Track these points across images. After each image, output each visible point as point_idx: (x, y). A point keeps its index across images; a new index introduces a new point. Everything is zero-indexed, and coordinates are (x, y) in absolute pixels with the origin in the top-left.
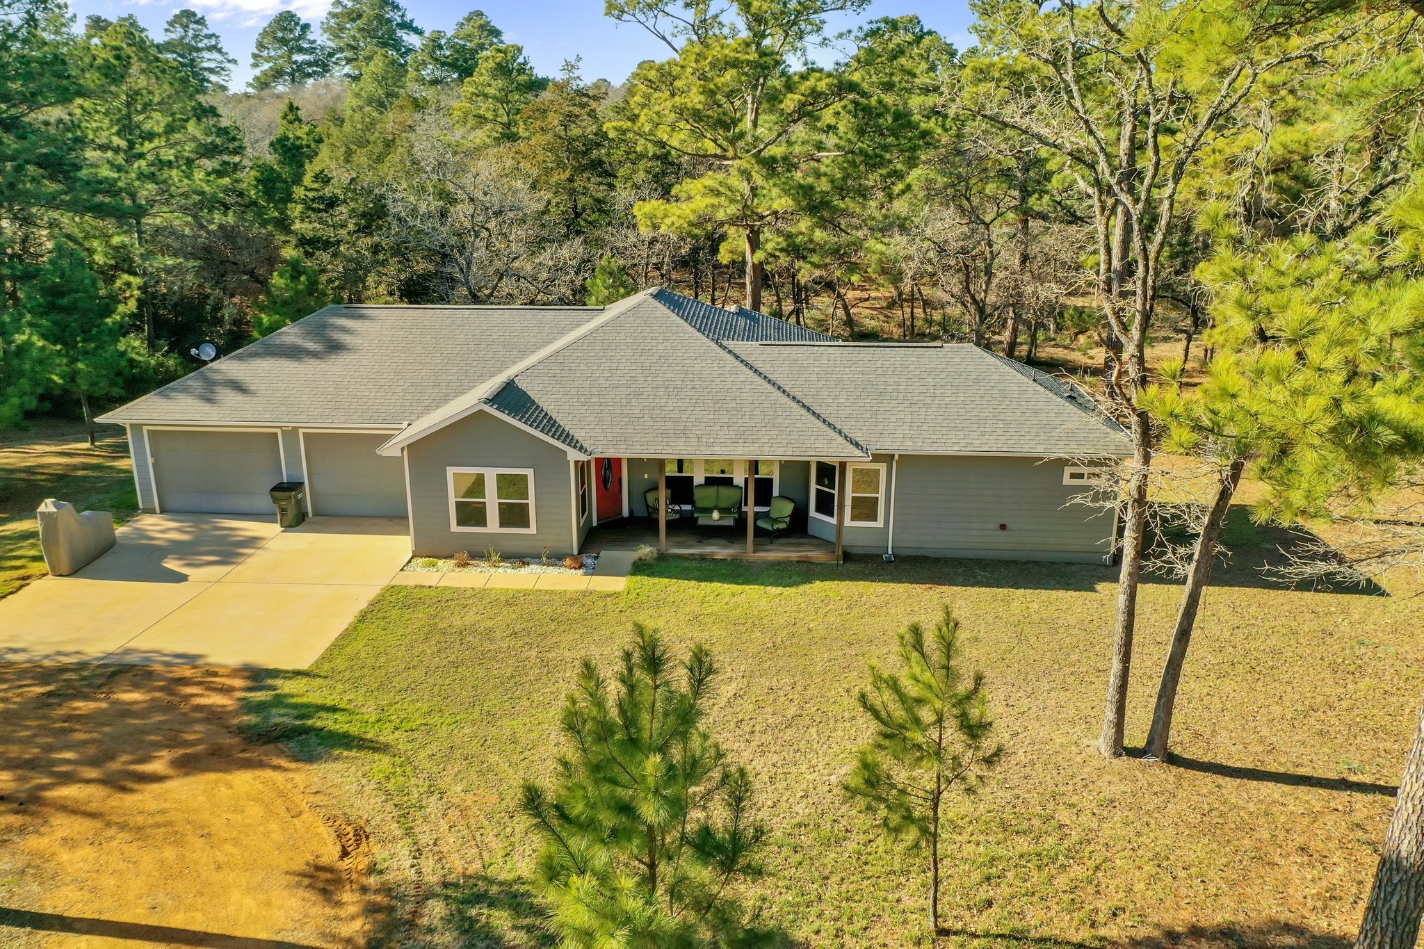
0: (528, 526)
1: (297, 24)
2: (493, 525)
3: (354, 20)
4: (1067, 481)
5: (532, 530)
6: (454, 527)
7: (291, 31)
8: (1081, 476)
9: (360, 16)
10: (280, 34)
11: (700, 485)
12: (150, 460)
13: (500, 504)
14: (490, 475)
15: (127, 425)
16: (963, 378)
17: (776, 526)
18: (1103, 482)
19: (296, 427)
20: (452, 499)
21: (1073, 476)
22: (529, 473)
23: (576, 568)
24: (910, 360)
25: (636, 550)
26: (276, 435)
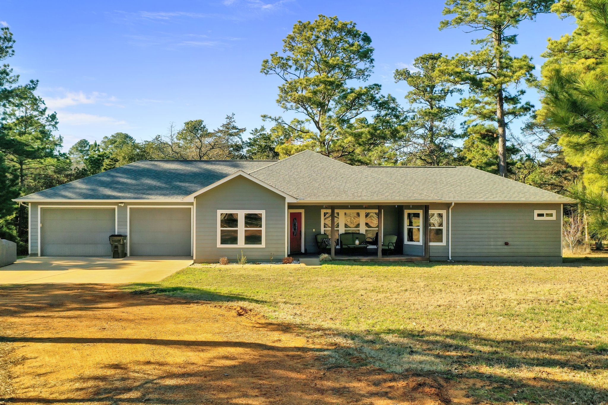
0: (261, 244)
1: (88, 144)
2: (241, 243)
3: (113, 143)
4: (536, 218)
5: (263, 245)
6: (219, 245)
7: (85, 147)
8: (543, 215)
9: (116, 142)
10: (80, 149)
11: (343, 234)
12: (39, 225)
13: (246, 231)
14: (241, 215)
15: (30, 204)
16: (471, 177)
17: (390, 247)
18: (554, 218)
19: (126, 204)
20: (219, 229)
21: (539, 215)
22: (263, 213)
23: (289, 263)
24: (443, 171)
25: (319, 257)
26: (114, 209)
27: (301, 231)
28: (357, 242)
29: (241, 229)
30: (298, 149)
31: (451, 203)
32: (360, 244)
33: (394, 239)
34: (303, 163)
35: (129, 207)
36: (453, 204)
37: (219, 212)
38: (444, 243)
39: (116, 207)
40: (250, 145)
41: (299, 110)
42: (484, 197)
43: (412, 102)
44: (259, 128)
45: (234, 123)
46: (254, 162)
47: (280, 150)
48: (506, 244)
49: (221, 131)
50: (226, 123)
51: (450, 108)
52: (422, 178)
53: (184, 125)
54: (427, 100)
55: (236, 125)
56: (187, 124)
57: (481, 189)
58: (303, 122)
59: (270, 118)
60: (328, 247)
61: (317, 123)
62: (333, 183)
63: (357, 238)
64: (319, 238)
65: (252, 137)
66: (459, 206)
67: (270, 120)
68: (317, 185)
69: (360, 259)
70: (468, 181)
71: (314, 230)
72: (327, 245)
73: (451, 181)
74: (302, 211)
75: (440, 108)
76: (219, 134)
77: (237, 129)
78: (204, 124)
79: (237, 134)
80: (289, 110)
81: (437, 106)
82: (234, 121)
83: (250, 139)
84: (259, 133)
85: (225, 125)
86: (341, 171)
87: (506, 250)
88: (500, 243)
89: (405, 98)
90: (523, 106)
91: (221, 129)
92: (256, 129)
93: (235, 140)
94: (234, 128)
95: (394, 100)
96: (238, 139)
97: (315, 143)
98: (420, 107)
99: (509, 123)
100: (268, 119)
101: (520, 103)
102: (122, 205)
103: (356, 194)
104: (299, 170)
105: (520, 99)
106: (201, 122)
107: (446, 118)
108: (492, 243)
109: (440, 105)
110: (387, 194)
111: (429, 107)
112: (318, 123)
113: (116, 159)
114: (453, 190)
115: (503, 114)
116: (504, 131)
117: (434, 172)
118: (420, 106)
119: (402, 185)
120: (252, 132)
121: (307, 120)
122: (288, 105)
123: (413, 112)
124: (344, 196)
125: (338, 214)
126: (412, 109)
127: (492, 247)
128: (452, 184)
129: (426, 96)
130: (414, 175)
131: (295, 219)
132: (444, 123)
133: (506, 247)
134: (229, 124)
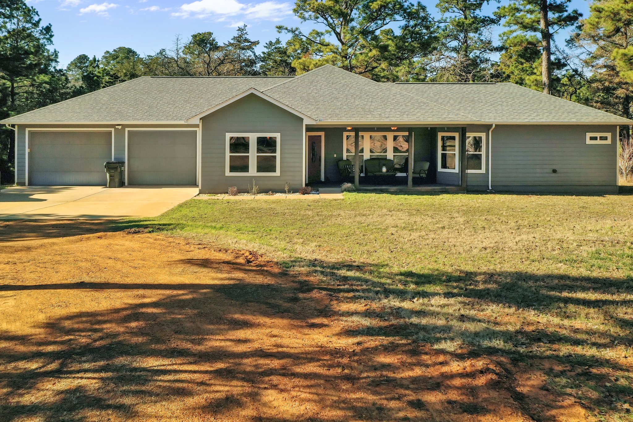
0: (275, 171)
1: (87, 60)
2: (253, 171)
3: (115, 59)
4: (588, 142)
5: (278, 173)
6: (228, 173)
7: (85, 63)
8: (595, 138)
9: (118, 57)
10: (79, 65)
11: (368, 160)
12: (27, 150)
13: (258, 156)
14: (253, 138)
15: (16, 127)
16: (514, 94)
17: (421, 175)
18: (609, 142)
19: (124, 126)
20: (228, 154)
21: (591, 138)
22: (277, 136)
23: (307, 194)
24: (481, 88)
25: (341, 187)
26: (110, 133)
27: (320, 157)
28: (384, 170)
29: (253, 155)
30: (316, 63)
31: (492, 125)
32: (387, 171)
33: (427, 165)
34: (323, 79)
35: (127, 129)
36: (494, 126)
37: (228, 136)
38: (483, 171)
39: (113, 130)
40: (263, 60)
41: (318, 20)
42: (529, 118)
43: (444, 12)
44: (274, 41)
45: (246, 36)
46: (268, 79)
47: (297, 65)
48: (554, 171)
49: (231, 44)
50: (237, 36)
51: (486, 17)
52: (457, 96)
53: (192, 38)
54: (461, 9)
55: (248, 37)
56: (194, 36)
57: (525, 108)
58: (322, 34)
59: (286, 29)
60: (351, 175)
61: (338, 35)
62: (357, 103)
63: (384, 165)
64: (341, 164)
65: (266, 50)
66: (500, 128)
67: (286, 31)
68: (339, 104)
69: (387, 189)
70: (509, 100)
71: (335, 156)
72: (350, 173)
73: (491, 100)
74: (322, 134)
75: (475, 18)
76: (230, 48)
77: (250, 42)
78: (213, 36)
79: (249, 48)
80: (307, 21)
81: (472, 15)
82: (246, 33)
83: (264, 53)
84: (274, 47)
85: (236, 37)
86: (366, 88)
87: (553, 179)
88: (547, 171)
89: (436, 7)
90: (570, 14)
91: (232, 42)
92: (271, 42)
93: (248, 55)
94: (246, 40)
95: (424, 8)
96: (251, 53)
97: (336, 57)
98: (453, 17)
99: (555, 34)
100: (283, 31)
101: (566, 11)
102: (120, 127)
103: (383, 115)
104: (318, 88)
105: (567, 7)
106: (210, 34)
107: (482, 29)
108: (538, 171)
109: (475, 14)
110: (419, 114)
111: (463, 17)
112: (340, 34)
113: (117, 76)
114: (493, 109)
115: (548, 24)
116: (548, 43)
117: (471, 89)
118: (453, 15)
119: (435, 104)
120: (266, 45)
121: (327, 32)
122: (307, 15)
123: (445, 21)
124: (370, 116)
125: (363, 136)
126: (444, 18)
127: (538, 175)
128: (492, 103)
129: (459, 5)
130: (448, 92)
131: (313, 144)
132: (480, 34)
133: (554, 175)
134: (240, 36)
